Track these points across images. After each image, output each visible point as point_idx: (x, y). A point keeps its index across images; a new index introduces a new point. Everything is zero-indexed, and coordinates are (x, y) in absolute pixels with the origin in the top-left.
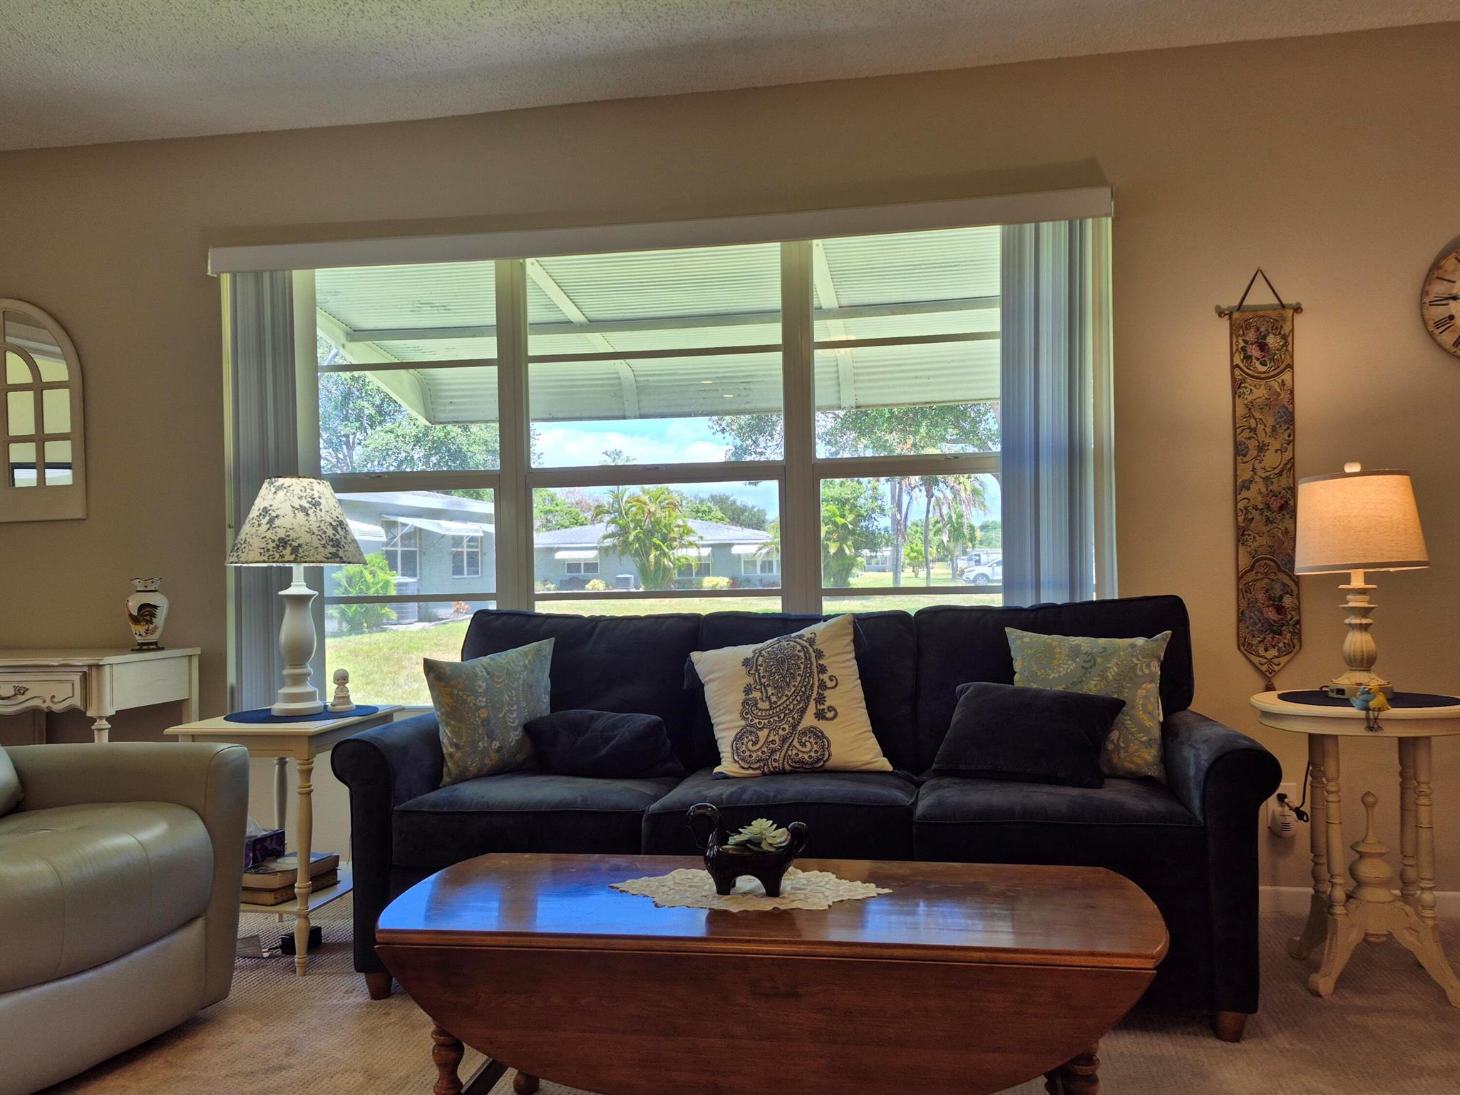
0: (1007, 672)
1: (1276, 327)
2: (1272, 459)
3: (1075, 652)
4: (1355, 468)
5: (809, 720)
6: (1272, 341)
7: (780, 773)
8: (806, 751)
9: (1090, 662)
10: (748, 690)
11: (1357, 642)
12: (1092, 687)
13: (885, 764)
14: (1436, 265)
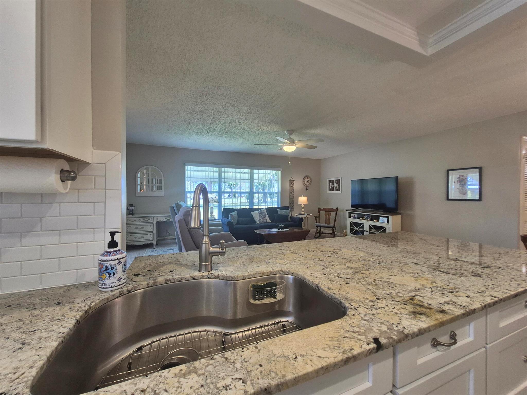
0: (278, 213)
1: (293, 182)
2: (292, 194)
3: (284, 211)
4: (303, 196)
5: (265, 218)
6: (293, 183)
7: (263, 223)
8: (265, 221)
9: (285, 212)
10: (259, 216)
11: (303, 210)
12: (286, 214)
13: (271, 222)
14: (304, 178)
